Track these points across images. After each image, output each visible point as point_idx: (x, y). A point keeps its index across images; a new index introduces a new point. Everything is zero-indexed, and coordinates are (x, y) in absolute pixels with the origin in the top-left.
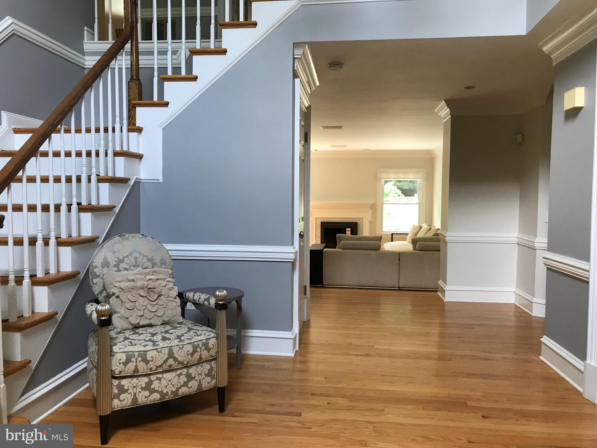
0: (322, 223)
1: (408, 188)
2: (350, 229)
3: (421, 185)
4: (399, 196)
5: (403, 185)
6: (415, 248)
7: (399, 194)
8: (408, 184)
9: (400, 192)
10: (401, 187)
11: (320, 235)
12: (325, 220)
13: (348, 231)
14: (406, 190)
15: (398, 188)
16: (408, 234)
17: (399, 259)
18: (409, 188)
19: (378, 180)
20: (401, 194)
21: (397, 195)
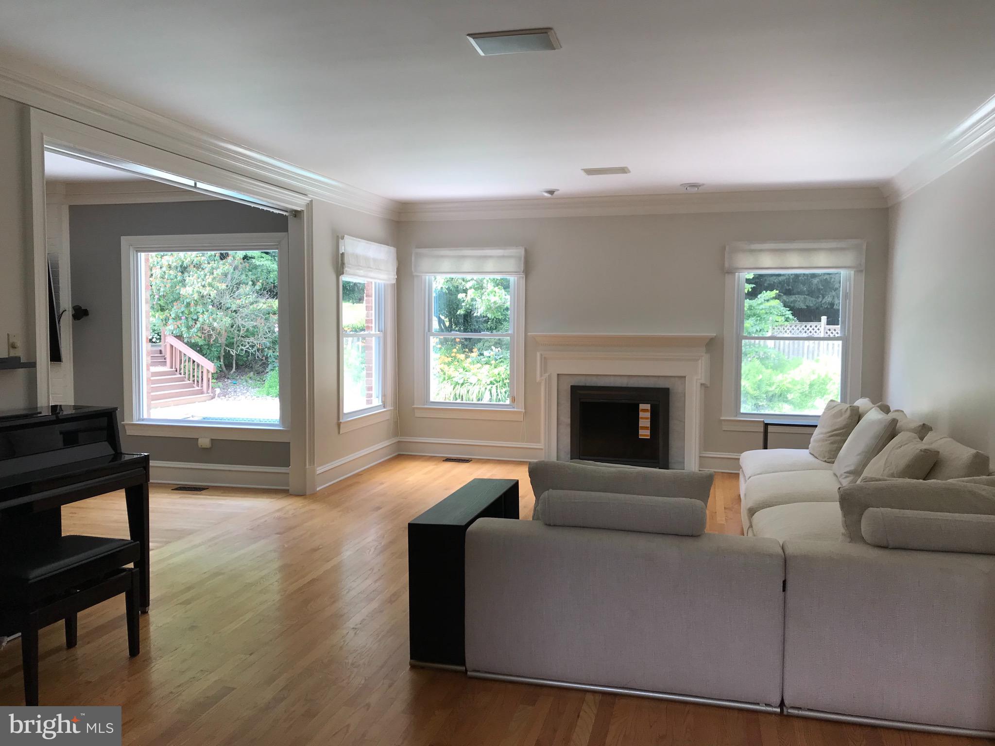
0: (574, 389)
1: (805, 307)
2: (648, 406)
3: (850, 284)
4: (787, 320)
5: (795, 301)
6: (853, 533)
7: (787, 316)
8: (805, 298)
9: (789, 314)
10: (792, 305)
11: (569, 421)
12: (581, 382)
13: (645, 410)
14: (801, 310)
15: (785, 306)
16: (816, 426)
17: (784, 582)
18: (807, 306)
19: (728, 273)
20: (791, 317)
21: (783, 318)
